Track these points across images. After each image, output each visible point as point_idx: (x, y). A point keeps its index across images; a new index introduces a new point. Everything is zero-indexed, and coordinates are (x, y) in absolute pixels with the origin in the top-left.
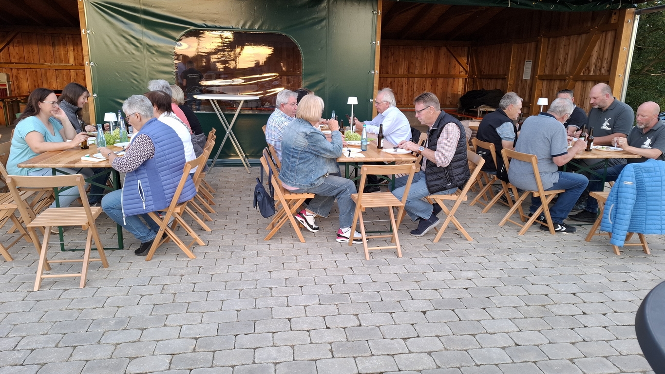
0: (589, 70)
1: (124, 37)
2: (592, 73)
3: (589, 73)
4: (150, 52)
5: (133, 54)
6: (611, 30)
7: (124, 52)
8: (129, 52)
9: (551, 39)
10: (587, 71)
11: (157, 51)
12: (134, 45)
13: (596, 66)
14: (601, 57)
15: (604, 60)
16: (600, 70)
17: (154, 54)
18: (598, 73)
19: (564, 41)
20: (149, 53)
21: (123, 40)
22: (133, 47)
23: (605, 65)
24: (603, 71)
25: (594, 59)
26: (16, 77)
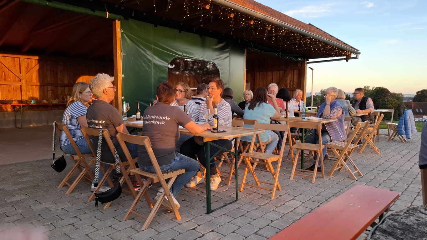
0: (286, 85)
2: (288, 87)
3: (286, 87)
6: (297, 69)
9: (261, 73)
10: (285, 86)
13: (290, 84)
14: (292, 80)
15: (294, 81)
16: (293, 86)
18: (292, 87)
19: (270, 73)
23: (295, 83)
24: (294, 86)
25: (288, 82)
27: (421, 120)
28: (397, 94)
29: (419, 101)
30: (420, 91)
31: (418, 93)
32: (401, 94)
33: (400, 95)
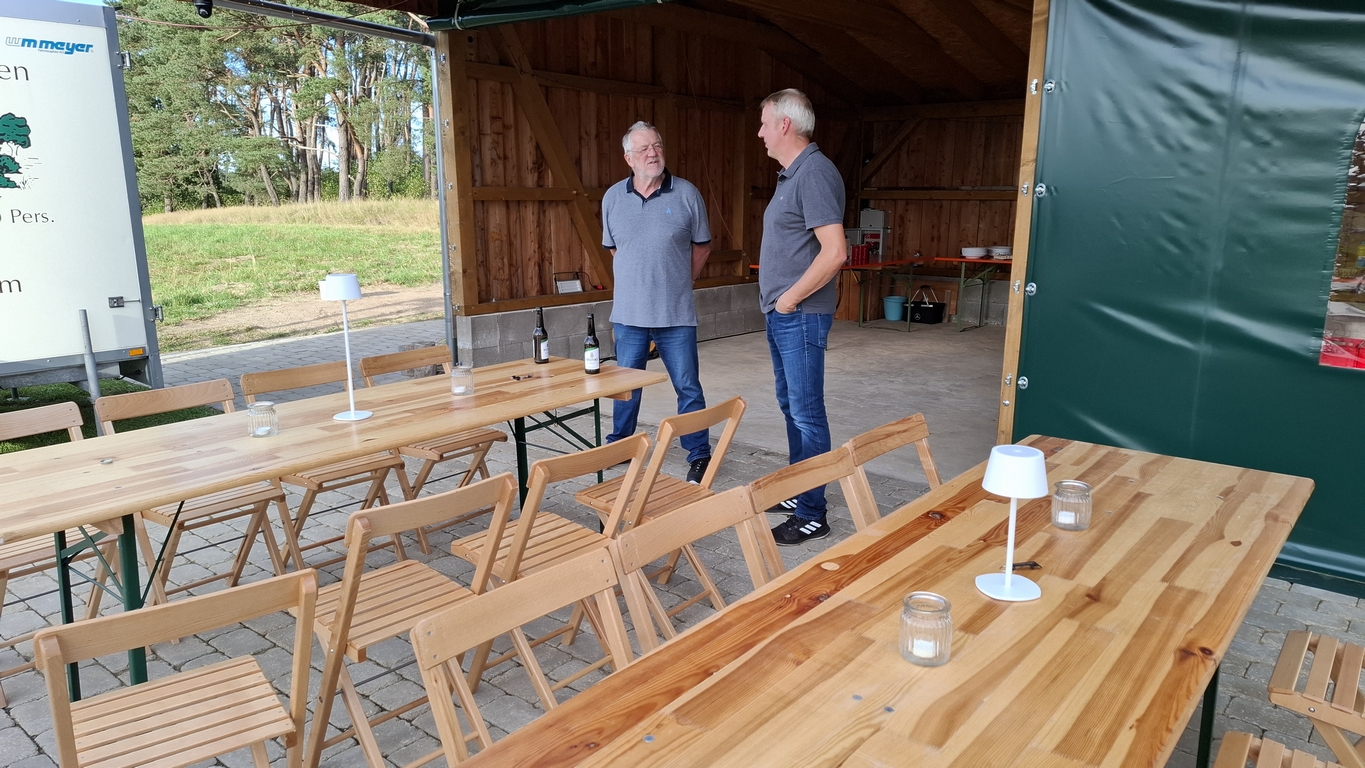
1: (1165, 92)
4: (1251, 137)
5: (1186, 149)
7: (1154, 142)
8: (1172, 142)
11: (1279, 134)
12: (1193, 115)
17: (1266, 144)
20: (1246, 145)
21: (1157, 105)
22: (1191, 124)
26: (902, 218)
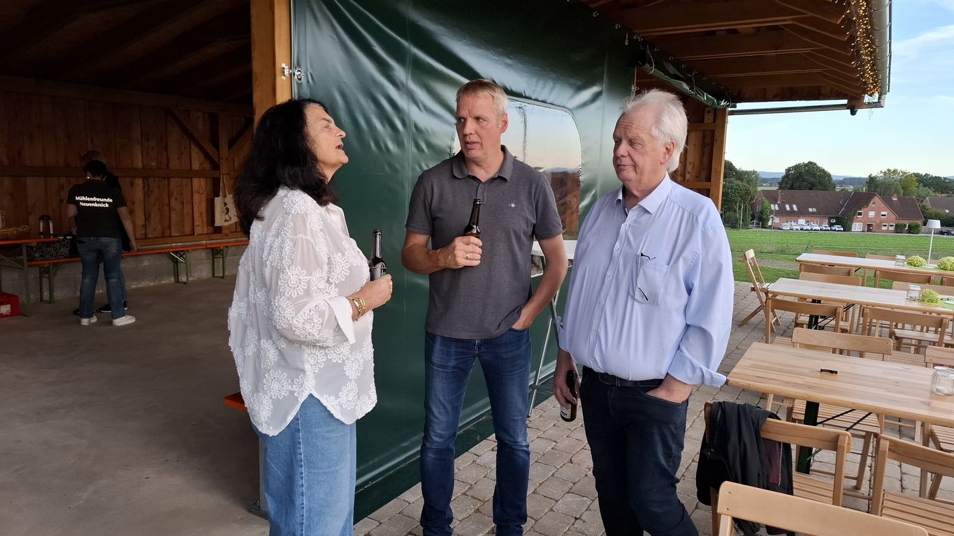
27: (795, 228)
28: (746, 172)
29: (792, 188)
30: (792, 167)
31: (789, 170)
32: (754, 172)
33: (753, 174)
